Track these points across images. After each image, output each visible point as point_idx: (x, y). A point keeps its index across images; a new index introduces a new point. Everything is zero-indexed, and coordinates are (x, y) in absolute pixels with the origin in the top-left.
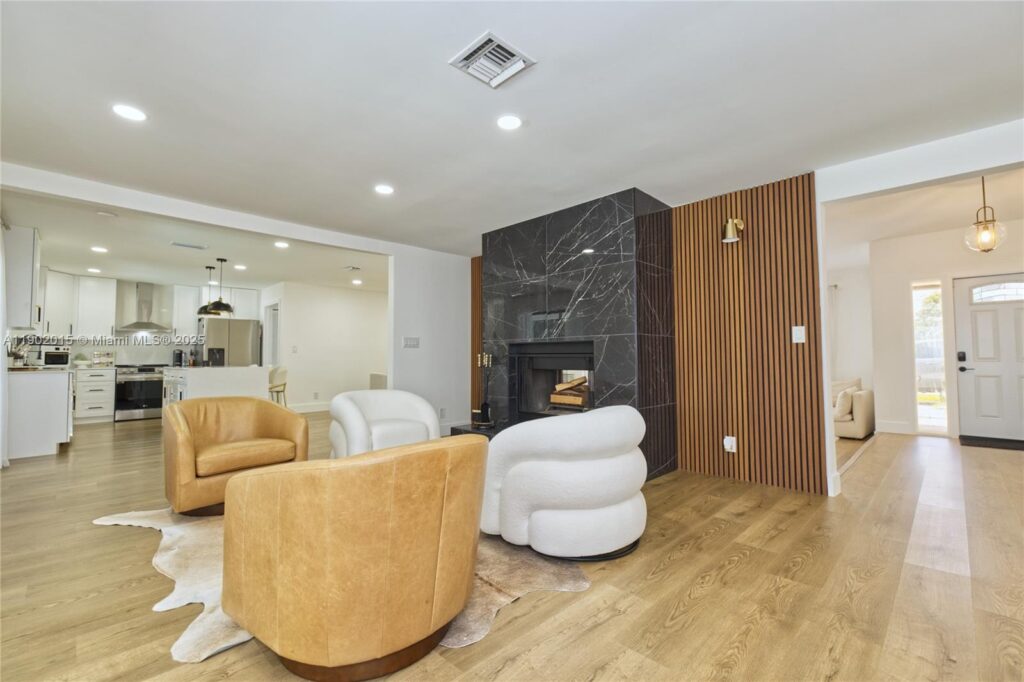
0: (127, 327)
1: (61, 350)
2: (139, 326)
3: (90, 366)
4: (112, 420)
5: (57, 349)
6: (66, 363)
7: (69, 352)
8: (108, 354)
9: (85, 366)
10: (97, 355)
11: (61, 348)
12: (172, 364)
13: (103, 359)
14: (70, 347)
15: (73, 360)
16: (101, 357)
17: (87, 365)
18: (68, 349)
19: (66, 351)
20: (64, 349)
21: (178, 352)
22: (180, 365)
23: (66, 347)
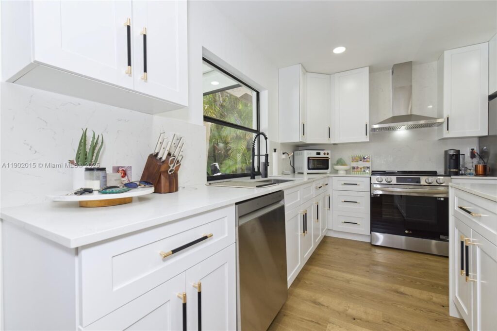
0: (381, 123)
1: (322, 155)
3: (347, 171)
5: (318, 154)
6: (327, 168)
7: (329, 156)
8: (364, 159)
9: (345, 172)
10: (354, 159)
11: (322, 152)
12: (445, 172)
13: (361, 164)
14: (329, 152)
15: (333, 165)
16: (358, 161)
17: (346, 170)
18: (328, 154)
19: (326, 156)
20: (324, 154)
21: (452, 152)
22: (457, 174)
23: (326, 152)
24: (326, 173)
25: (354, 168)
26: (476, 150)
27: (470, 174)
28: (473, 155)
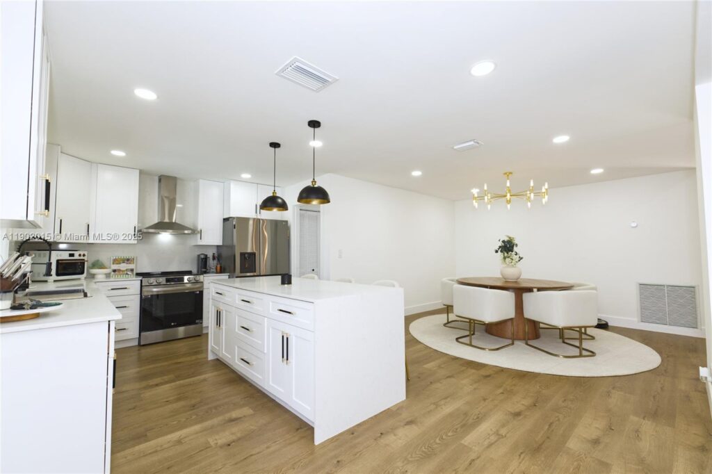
0: (151, 227)
1: (76, 257)
2: (161, 226)
3: (108, 275)
4: (136, 343)
5: (72, 255)
6: (82, 273)
7: (85, 258)
8: (128, 260)
9: (104, 276)
10: (116, 261)
11: (76, 254)
12: (198, 271)
13: (123, 266)
14: (86, 253)
15: (90, 268)
16: (120, 263)
17: (106, 274)
18: (84, 255)
19: (82, 258)
20: (80, 255)
21: (202, 257)
22: (205, 272)
23: (82, 253)
24: (79, 279)
25: (114, 271)
26: (216, 255)
27: (213, 272)
28: (214, 258)
